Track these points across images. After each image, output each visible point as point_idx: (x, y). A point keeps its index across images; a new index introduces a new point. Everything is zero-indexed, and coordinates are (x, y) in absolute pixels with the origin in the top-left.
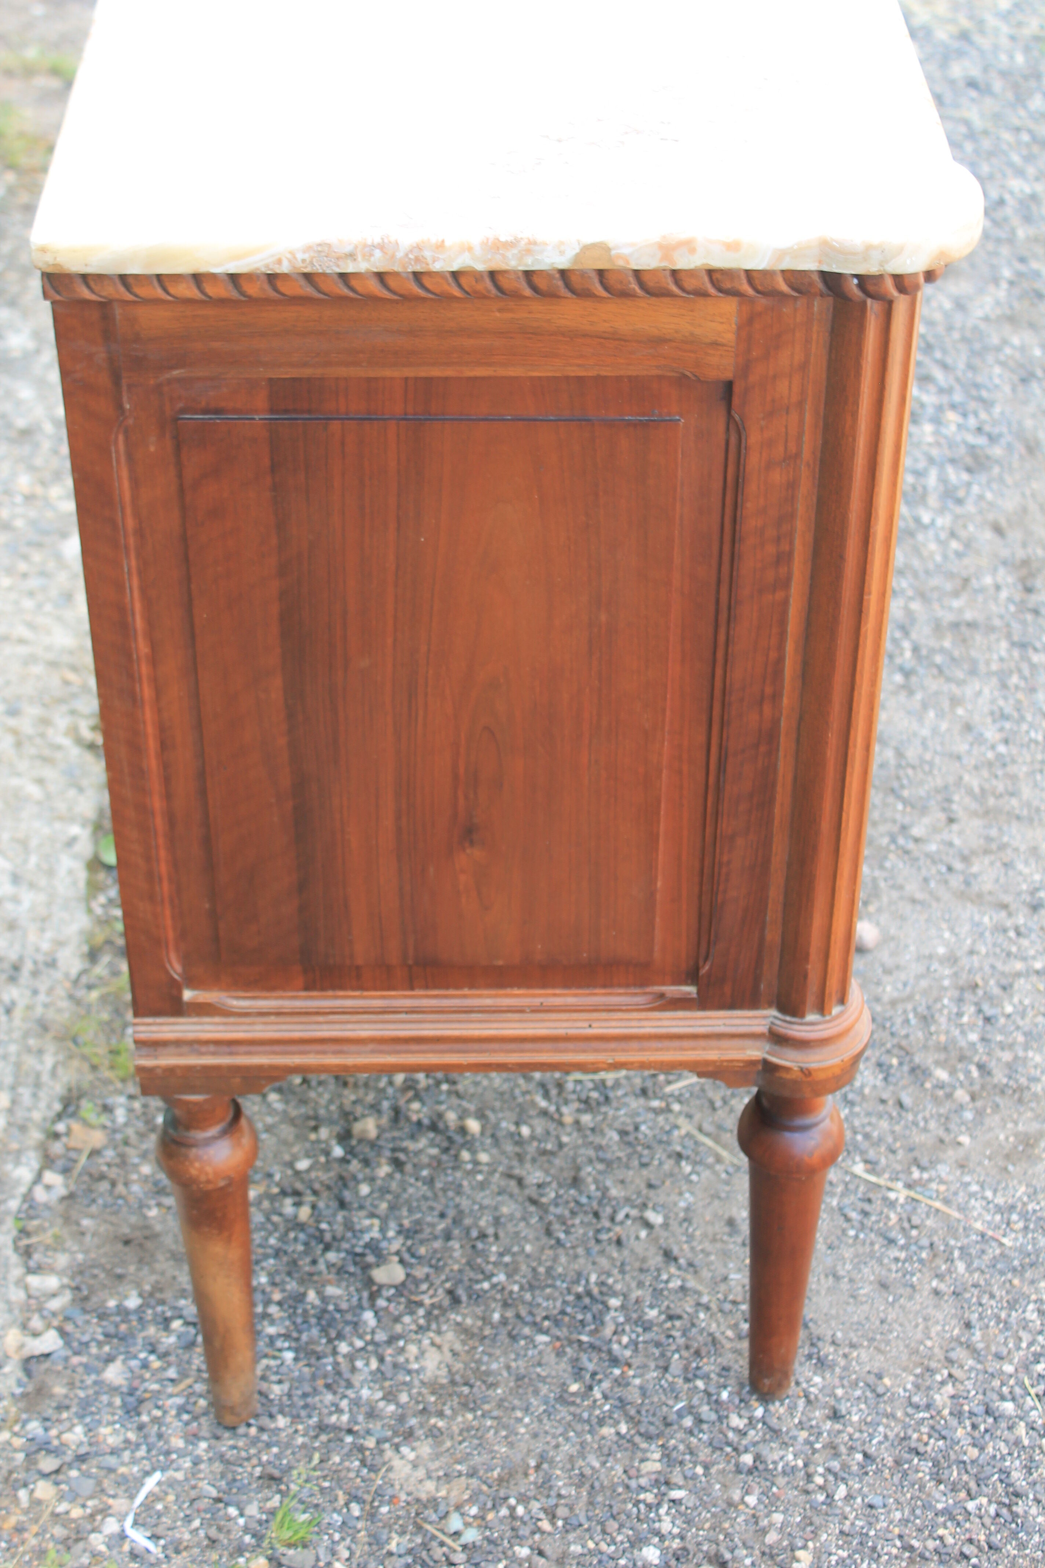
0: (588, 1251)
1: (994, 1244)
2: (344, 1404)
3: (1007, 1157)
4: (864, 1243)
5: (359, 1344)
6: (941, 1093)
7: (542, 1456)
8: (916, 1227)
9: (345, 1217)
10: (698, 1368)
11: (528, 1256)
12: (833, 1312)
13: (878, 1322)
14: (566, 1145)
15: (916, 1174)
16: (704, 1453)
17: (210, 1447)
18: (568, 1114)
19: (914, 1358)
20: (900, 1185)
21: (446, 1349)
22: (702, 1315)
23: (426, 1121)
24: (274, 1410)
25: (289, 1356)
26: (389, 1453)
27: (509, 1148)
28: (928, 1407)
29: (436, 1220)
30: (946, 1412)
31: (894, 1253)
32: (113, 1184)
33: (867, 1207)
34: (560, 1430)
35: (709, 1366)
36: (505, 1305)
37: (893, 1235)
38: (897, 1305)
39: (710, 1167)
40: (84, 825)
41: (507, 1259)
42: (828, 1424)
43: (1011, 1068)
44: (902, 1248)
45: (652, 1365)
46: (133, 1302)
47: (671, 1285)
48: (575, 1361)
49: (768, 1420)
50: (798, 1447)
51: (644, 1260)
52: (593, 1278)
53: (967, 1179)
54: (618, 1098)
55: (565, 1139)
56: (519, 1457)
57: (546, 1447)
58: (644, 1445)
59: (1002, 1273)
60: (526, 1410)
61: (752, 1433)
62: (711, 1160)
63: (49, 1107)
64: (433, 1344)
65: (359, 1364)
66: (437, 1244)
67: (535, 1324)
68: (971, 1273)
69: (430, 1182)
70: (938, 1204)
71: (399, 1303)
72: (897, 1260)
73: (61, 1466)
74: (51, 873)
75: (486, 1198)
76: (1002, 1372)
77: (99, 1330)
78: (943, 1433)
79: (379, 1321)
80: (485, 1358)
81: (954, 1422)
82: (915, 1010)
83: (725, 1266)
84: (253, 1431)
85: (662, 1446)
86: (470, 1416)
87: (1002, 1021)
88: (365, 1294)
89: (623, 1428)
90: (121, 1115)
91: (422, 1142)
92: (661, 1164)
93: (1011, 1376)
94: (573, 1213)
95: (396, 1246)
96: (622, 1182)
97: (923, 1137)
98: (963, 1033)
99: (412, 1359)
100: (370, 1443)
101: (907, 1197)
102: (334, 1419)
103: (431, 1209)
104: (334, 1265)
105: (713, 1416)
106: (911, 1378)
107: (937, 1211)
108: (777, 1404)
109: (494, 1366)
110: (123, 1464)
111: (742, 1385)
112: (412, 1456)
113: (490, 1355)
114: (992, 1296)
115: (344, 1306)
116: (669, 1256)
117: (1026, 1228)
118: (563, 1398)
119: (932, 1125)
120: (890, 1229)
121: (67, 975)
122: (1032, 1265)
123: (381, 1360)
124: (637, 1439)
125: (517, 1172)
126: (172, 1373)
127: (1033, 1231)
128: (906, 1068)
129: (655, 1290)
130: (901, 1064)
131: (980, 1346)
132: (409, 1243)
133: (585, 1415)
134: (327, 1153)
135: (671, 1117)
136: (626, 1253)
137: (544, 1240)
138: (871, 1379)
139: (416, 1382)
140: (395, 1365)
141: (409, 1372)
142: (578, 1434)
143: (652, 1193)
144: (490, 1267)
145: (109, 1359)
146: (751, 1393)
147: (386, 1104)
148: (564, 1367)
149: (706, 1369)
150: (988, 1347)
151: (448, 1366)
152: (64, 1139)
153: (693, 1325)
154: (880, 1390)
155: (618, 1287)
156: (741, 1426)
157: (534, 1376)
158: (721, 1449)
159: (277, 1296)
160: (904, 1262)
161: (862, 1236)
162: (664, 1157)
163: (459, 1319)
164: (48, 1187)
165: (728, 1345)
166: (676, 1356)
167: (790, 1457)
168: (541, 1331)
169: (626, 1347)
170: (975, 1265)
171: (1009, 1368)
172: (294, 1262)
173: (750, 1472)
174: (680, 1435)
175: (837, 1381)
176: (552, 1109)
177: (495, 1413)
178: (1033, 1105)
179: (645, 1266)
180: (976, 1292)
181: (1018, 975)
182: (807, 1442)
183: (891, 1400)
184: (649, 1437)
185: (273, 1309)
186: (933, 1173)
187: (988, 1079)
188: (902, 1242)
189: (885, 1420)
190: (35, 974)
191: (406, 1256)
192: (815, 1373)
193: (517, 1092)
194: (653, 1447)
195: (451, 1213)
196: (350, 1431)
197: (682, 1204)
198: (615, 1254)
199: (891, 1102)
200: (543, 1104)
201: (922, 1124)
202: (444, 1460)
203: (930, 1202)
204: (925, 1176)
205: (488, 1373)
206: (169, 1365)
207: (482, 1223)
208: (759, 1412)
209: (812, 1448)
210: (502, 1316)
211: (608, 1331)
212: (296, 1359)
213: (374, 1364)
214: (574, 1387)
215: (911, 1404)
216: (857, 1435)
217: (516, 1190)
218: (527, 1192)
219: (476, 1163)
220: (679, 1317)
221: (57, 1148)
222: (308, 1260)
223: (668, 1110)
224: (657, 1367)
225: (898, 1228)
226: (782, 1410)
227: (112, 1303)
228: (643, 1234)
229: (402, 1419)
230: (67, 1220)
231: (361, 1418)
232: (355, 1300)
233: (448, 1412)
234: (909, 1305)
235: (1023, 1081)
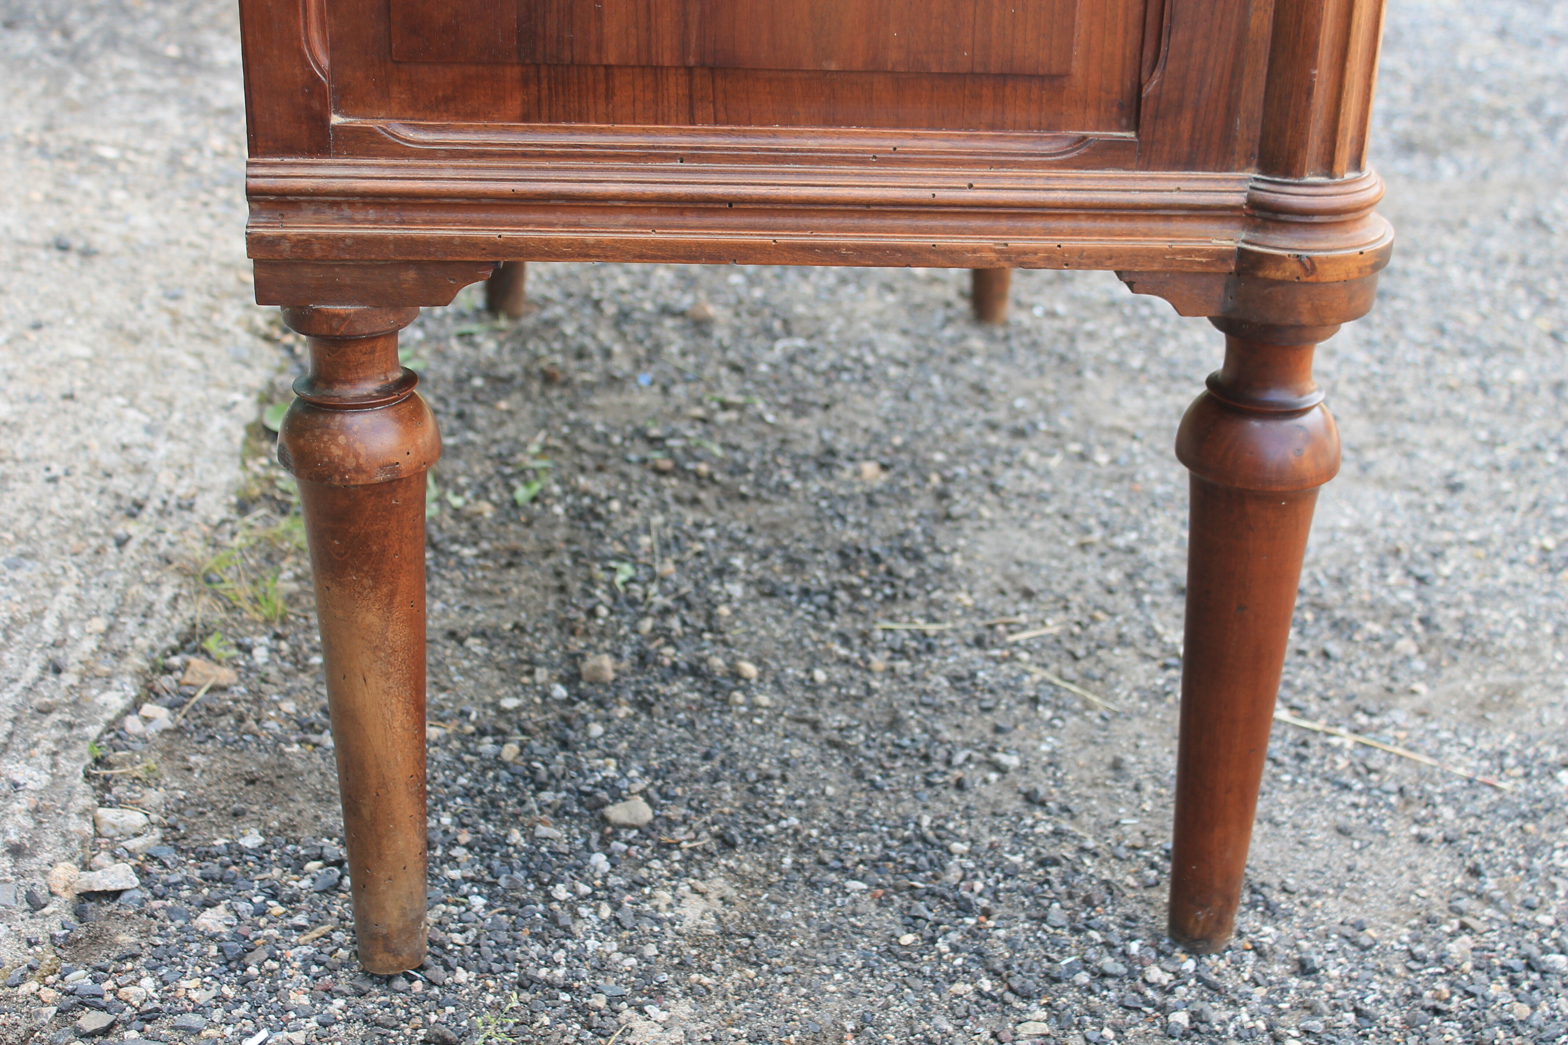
0: (915, 795)
1: (1487, 790)
2: (560, 955)
3: (1482, 706)
4: (1305, 789)
5: (584, 889)
6: (1377, 646)
7: (863, 1018)
8: (1376, 771)
9: (567, 758)
10: (1089, 918)
11: (830, 799)
12: (1277, 859)
13: (1343, 870)
14: (876, 691)
15: (1362, 719)
16: (1114, 1015)
17: (349, 1005)
18: (878, 662)
19: (1403, 908)
20: (1342, 731)
21: (713, 896)
22: (1087, 861)
23: (683, 665)
24: (452, 961)
25: (478, 902)
26: (627, 1013)
27: (798, 693)
28: (1440, 960)
29: (697, 762)
30: (1467, 966)
31: (1349, 798)
32: (241, 719)
33: (1303, 751)
34: (891, 987)
35: (1107, 916)
36: (801, 850)
37: (1344, 779)
38: (1366, 852)
39: (1076, 713)
40: (247, 394)
41: (800, 802)
42: (1294, 982)
43: (1464, 624)
44: (1360, 793)
45: (1022, 916)
46: (252, 840)
47: (1038, 830)
48: (905, 912)
49: (1203, 974)
50: (1254, 1007)
51: (996, 803)
52: (926, 821)
53: (1433, 726)
54: (944, 648)
55: (875, 684)
56: (829, 1018)
57: (869, 1008)
58: (1019, 1004)
59: (1507, 819)
60: (837, 965)
61: (1182, 989)
62: (1078, 705)
63: (161, 638)
64: (694, 890)
65: (584, 911)
66: (702, 786)
67: (845, 869)
68: (1464, 818)
69: (690, 725)
70: (1399, 750)
71: (644, 847)
72: (1355, 806)
73: (112, 1025)
74: (199, 427)
75: (769, 741)
76: (1538, 924)
77: (198, 872)
78: (1470, 988)
79: (613, 865)
80: (773, 907)
81: (1483, 977)
82: (1325, 572)
83: (1114, 811)
84: (418, 986)
85: (1048, 1005)
86: (752, 972)
87: (1440, 583)
88: (595, 836)
89: (986, 985)
90: (260, 655)
91: (677, 687)
92: (1009, 708)
93: (1551, 928)
94: (893, 757)
95: (640, 785)
96: (958, 726)
97: (1363, 687)
98: (1392, 592)
99: (663, 906)
100: (600, 1001)
101: (1357, 743)
102: (543, 972)
103: (692, 750)
104: (549, 806)
105: (1121, 969)
106: (1406, 930)
107: (1400, 757)
108: (1214, 957)
109: (786, 916)
110: (212, 1024)
111: (1156, 937)
112: (663, 1016)
113: (778, 903)
114: (1500, 843)
115: (564, 848)
116: (1031, 799)
117: (1527, 775)
118: (892, 952)
119: (1373, 674)
120: (1342, 773)
121: (206, 521)
122: (1547, 811)
123: (617, 906)
124: (1009, 996)
125: (811, 715)
126: (300, 919)
127: (1539, 777)
128: (1324, 623)
129: (1016, 835)
130: (1317, 620)
131: (1498, 894)
132: (659, 783)
133: (927, 970)
134: (545, 695)
135: (1019, 666)
136: (970, 797)
137: (853, 783)
138: (1348, 931)
139: (669, 933)
140: (638, 915)
141: (659, 922)
142: (917, 991)
143: (1000, 738)
144: (777, 810)
145: (208, 904)
146: (1174, 944)
147: (627, 650)
148: (890, 918)
149: (1103, 919)
150: (1509, 896)
151: (716, 916)
152: (178, 674)
153: (1076, 872)
154: (1365, 941)
155: (964, 831)
156: (1165, 982)
157: (846, 927)
158: (1138, 1009)
159: (465, 837)
160: (1367, 807)
161: (1301, 781)
162: (1013, 702)
163: (732, 863)
164: (147, 720)
165: (1130, 894)
166: (1056, 905)
167: (1244, 1017)
168: (853, 877)
169: (980, 895)
170: (1467, 810)
171: (1546, 920)
172: (493, 803)
173: (1185, 1035)
174: (1074, 994)
175: (1298, 933)
176: (856, 655)
177: (790, 968)
178: (1502, 658)
179: (999, 811)
180: (1476, 839)
181: (1449, 544)
182: (1267, 1000)
183: (1383, 953)
184: (1027, 997)
185: (459, 852)
186: (1386, 720)
187: (1434, 634)
188: (1359, 786)
189: (1377, 977)
190: (163, 512)
191: (656, 797)
192: (1264, 923)
193: (806, 642)
194: (1034, 1006)
195: (720, 756)
196: (567, 989)
197: (1044, 748)
198: (955, 798)
199: (1312, 655)
200: (843, 652)
201: (1358, 674)
202: (711, 1022)
203: (1388, 748)
204: (1376, 721)
205: (778, 923)
206: (297, 911)
207: (764, 765)
208: (1189, 965)
209: (1276, 1007)
210: (795, 862)
211: (953, 875)
212: (488, 907)
213: (606, 911)
214: (907, 939)
215: (1413, 957)
216: (1340, 993)
217: (810, 734)
218: (824, 734)
219: (754, 706)
220: (1056, 862)
221: (166, 682)
222: (512, 801)
223: (1013, 658)
224: (1030, 918)
225: (1349, 772)
226: (1222, 964)
227: (220, 842)
228: (993, 776)
229: (646, 975)
230: (168, 754)
231: (584, 973)
232: (579, 843)
233: (717, 965)
234: (1384, 852)
235: (1481, 635)
